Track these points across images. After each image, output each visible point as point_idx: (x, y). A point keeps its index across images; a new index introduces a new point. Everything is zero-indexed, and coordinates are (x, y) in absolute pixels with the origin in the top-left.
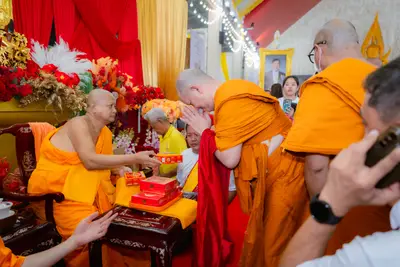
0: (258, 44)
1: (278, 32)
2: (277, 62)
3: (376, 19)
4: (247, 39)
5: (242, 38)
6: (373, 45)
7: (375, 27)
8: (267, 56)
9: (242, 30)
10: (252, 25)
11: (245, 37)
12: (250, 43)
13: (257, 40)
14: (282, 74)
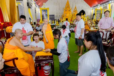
0: (39, 6)
1: (44, 3)
5: (34, 4)
6: (68, 7)
7: (68, 2)
8: (42, 10)
9: (34, 2)
11: (35, 4)
13: (39, 5)
14: (46, 15)
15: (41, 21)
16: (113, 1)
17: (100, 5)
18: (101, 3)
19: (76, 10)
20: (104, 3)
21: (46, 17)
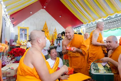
0: (14, 25)
2: (24, 31)
3: (46, 23)
4: (11, 23)
8: (20, 29)
9: (9, 19)
10: (13, 18)
12: (11, 24)
13: (13, 23)
14: (25, 34)
15: (18, 41)
16: (84, 27)
17: (74, 28)
18: (74, 27)
19: (56, 32)
20: (76, 27)
21: (25, 37)
